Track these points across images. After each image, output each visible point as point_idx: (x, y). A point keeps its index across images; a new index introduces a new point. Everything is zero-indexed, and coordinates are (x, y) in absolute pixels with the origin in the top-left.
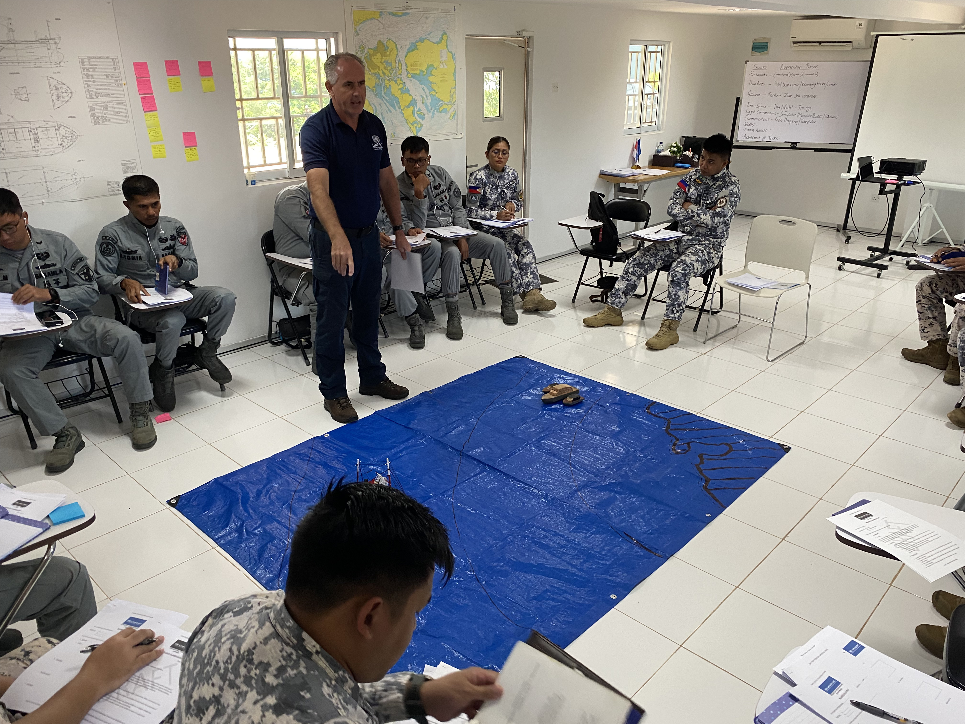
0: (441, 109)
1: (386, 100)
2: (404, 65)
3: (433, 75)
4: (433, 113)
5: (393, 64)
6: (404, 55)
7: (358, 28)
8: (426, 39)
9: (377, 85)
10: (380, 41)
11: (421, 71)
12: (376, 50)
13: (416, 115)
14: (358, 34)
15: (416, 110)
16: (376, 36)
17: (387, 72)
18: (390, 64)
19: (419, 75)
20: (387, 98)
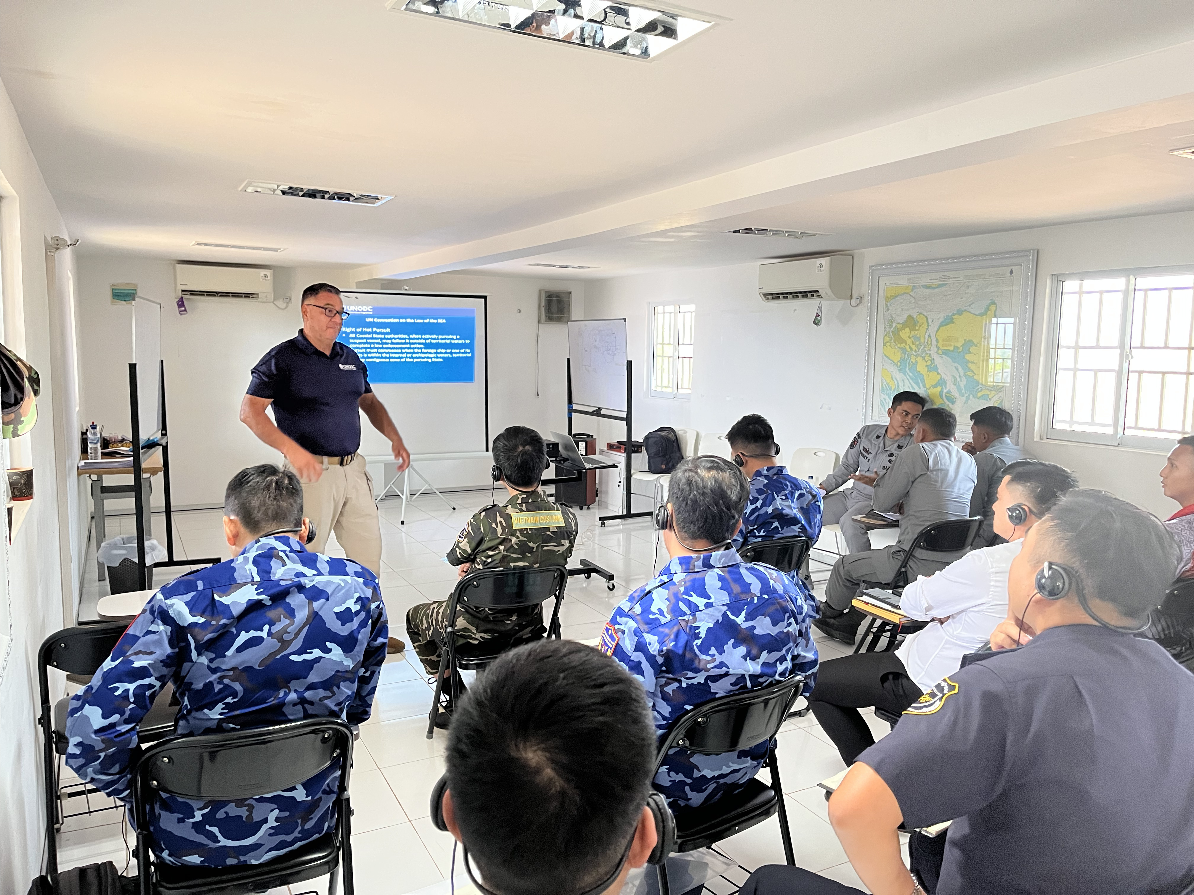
0: (979, 395)
2: (934, 339)
3: (970, 353)
4: (968, 399)
5: (922, 340)
6: (936, 329)
7: (888, 304)
8: (965, 310)
9: (902, 360)
10: (910, 317)
11: (955, 347)
12: (905, 325)
16: (906, 310)
17: (913, 347)
18: (919, 339)
19: (952, 351)
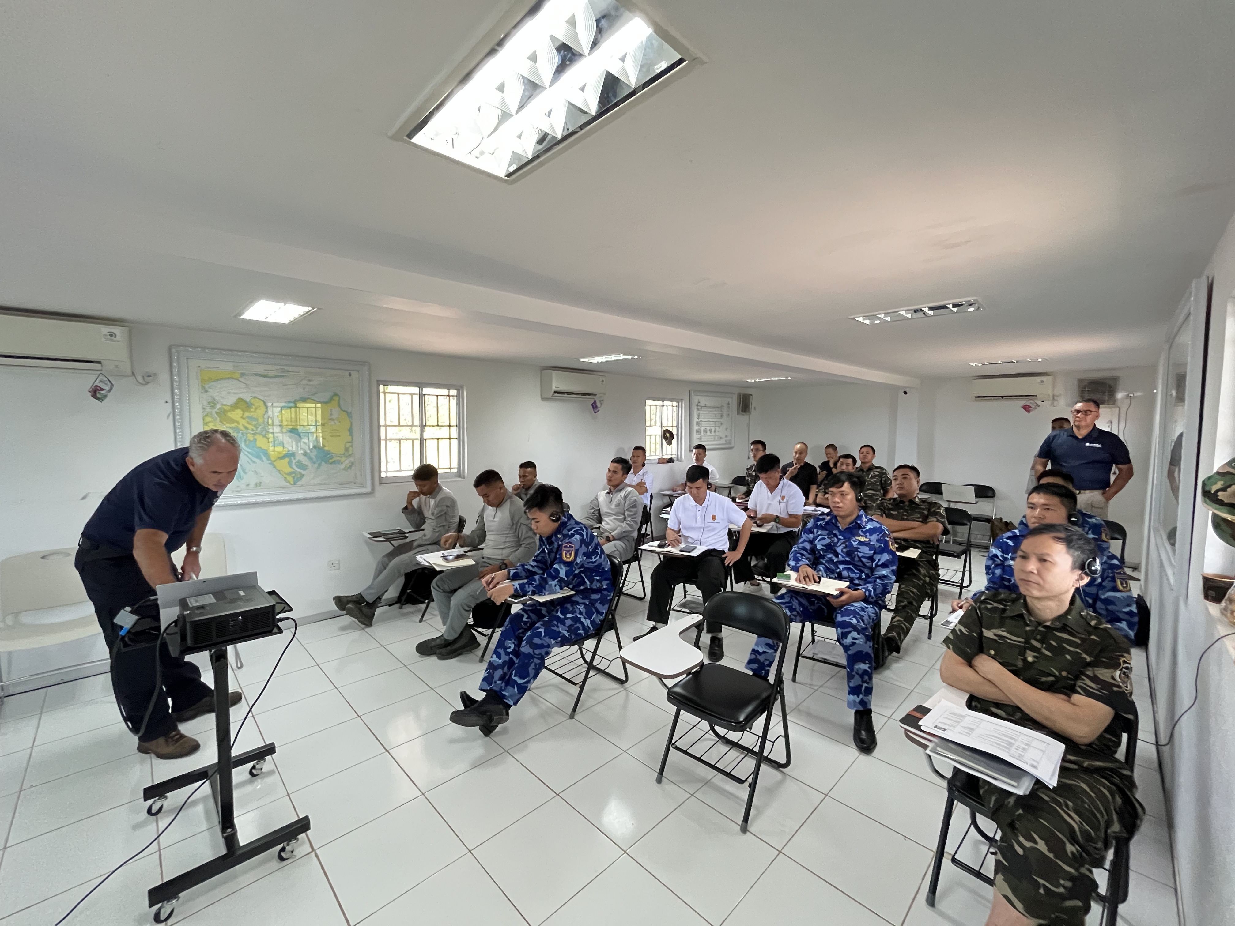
0: (331, 461)
1: (248, 452)
4: (320, 465)
5: (261, 420)
7: (207, 386)
8: (309, 398)
10: (241, 400)
12: (234, 407)
13: (294, 467)
14: (206, 391)
15: (294, 461)
16: (234, 393)
17: (250, 427)
18: (257, 420)
20: (249, 450)
